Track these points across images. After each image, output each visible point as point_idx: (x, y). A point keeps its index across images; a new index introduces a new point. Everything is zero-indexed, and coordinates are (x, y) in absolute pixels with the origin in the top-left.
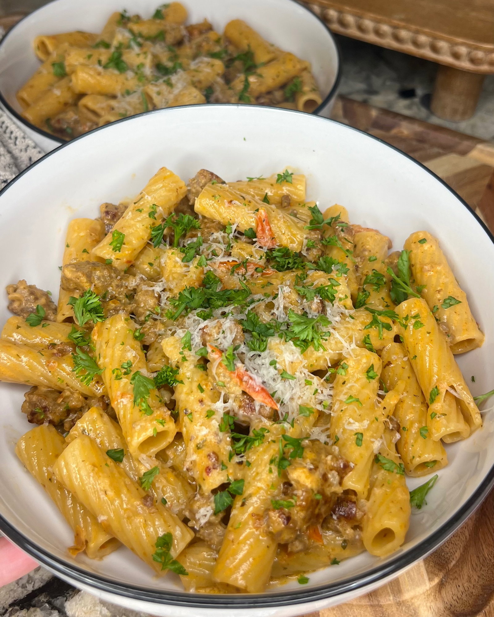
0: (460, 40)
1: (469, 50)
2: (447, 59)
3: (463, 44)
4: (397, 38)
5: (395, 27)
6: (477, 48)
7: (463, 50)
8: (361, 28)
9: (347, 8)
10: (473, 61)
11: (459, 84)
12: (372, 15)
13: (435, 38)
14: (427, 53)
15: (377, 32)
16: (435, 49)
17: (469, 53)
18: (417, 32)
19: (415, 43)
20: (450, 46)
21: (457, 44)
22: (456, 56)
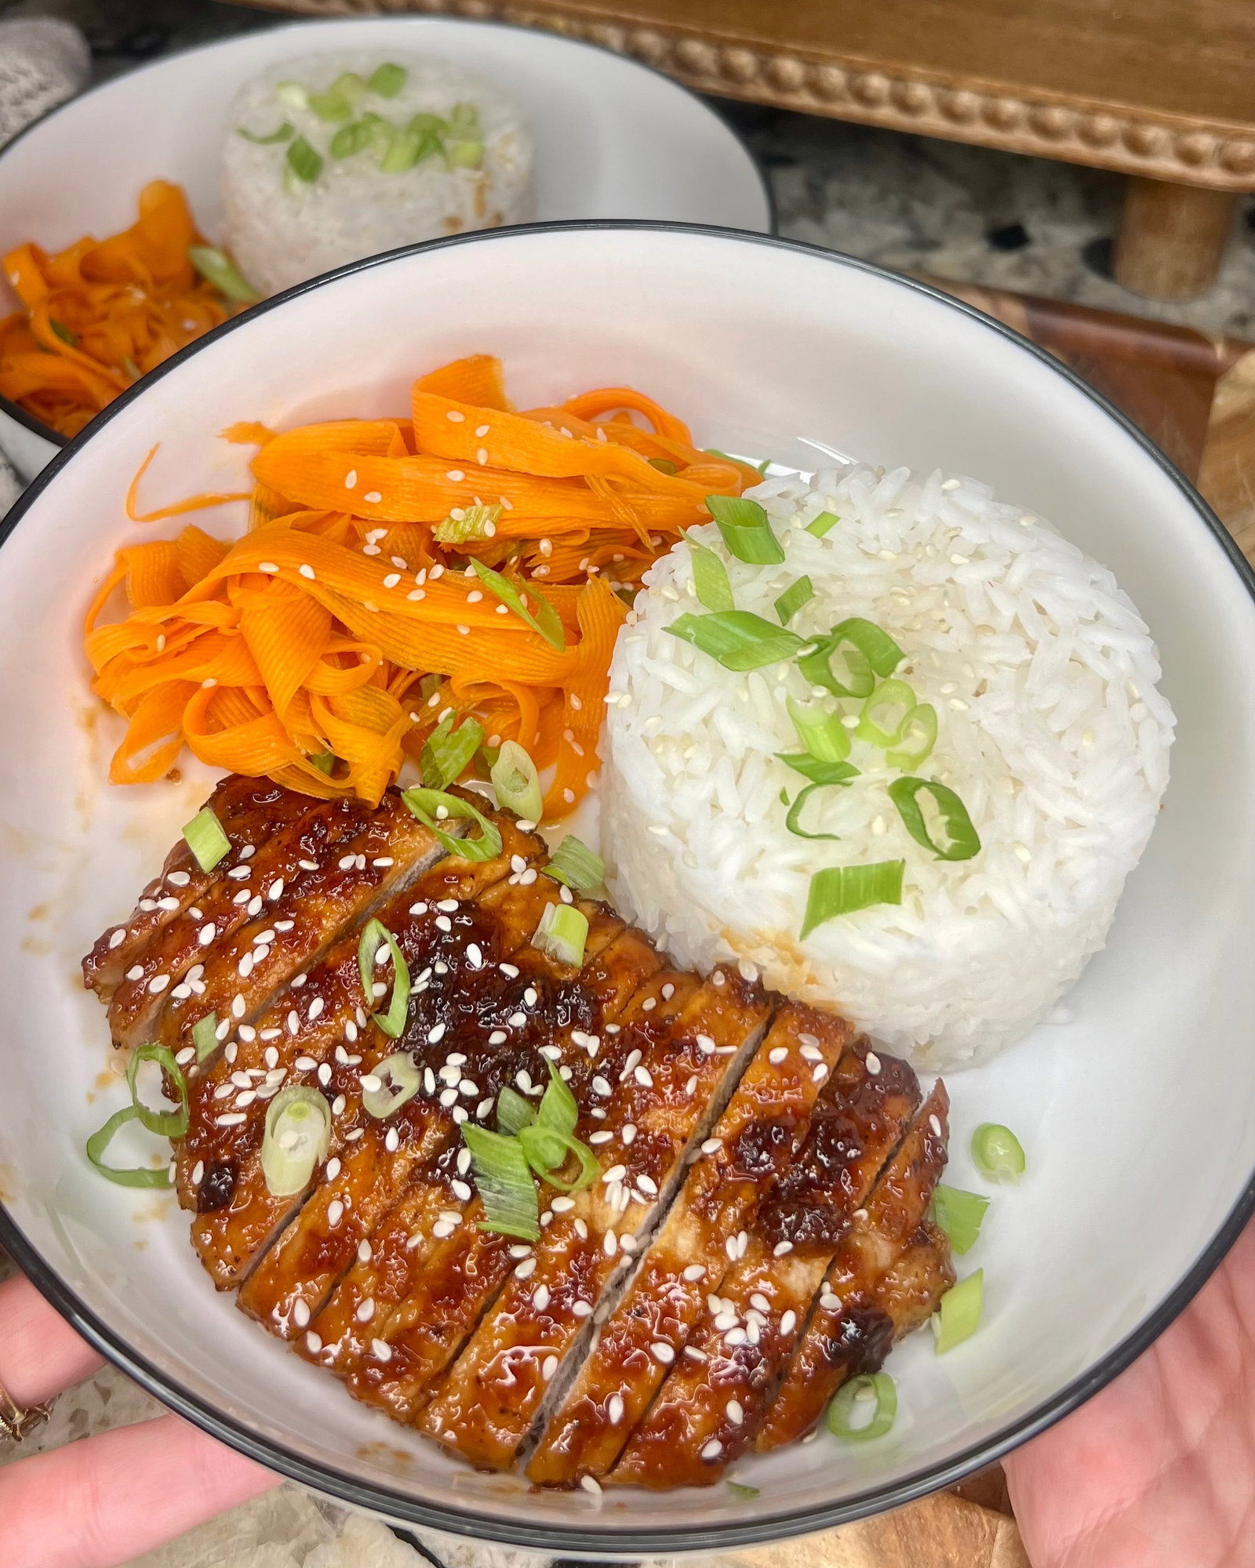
0: (1199, 122)
1: (1221, 141)
2: (1166, 165)
3: (1206, 130)
4: (1043, 129)
5: (1036, 104)
6: (1241, 136)
7: (1204, 143)
8: (951, 113)
9: (918, 69)
10: (1230, 165)
11: (1185, 216)
12: (980, 81)
13: (1135, 120)
14: (1119, 156)
15: (993, 119)
16: (1136, 145)
17: (1220, 149)
18: (1094, 111)
19: (1089, 137)
20: (1174, 135)
21: (1190, 130)
22: (1190, 157)
